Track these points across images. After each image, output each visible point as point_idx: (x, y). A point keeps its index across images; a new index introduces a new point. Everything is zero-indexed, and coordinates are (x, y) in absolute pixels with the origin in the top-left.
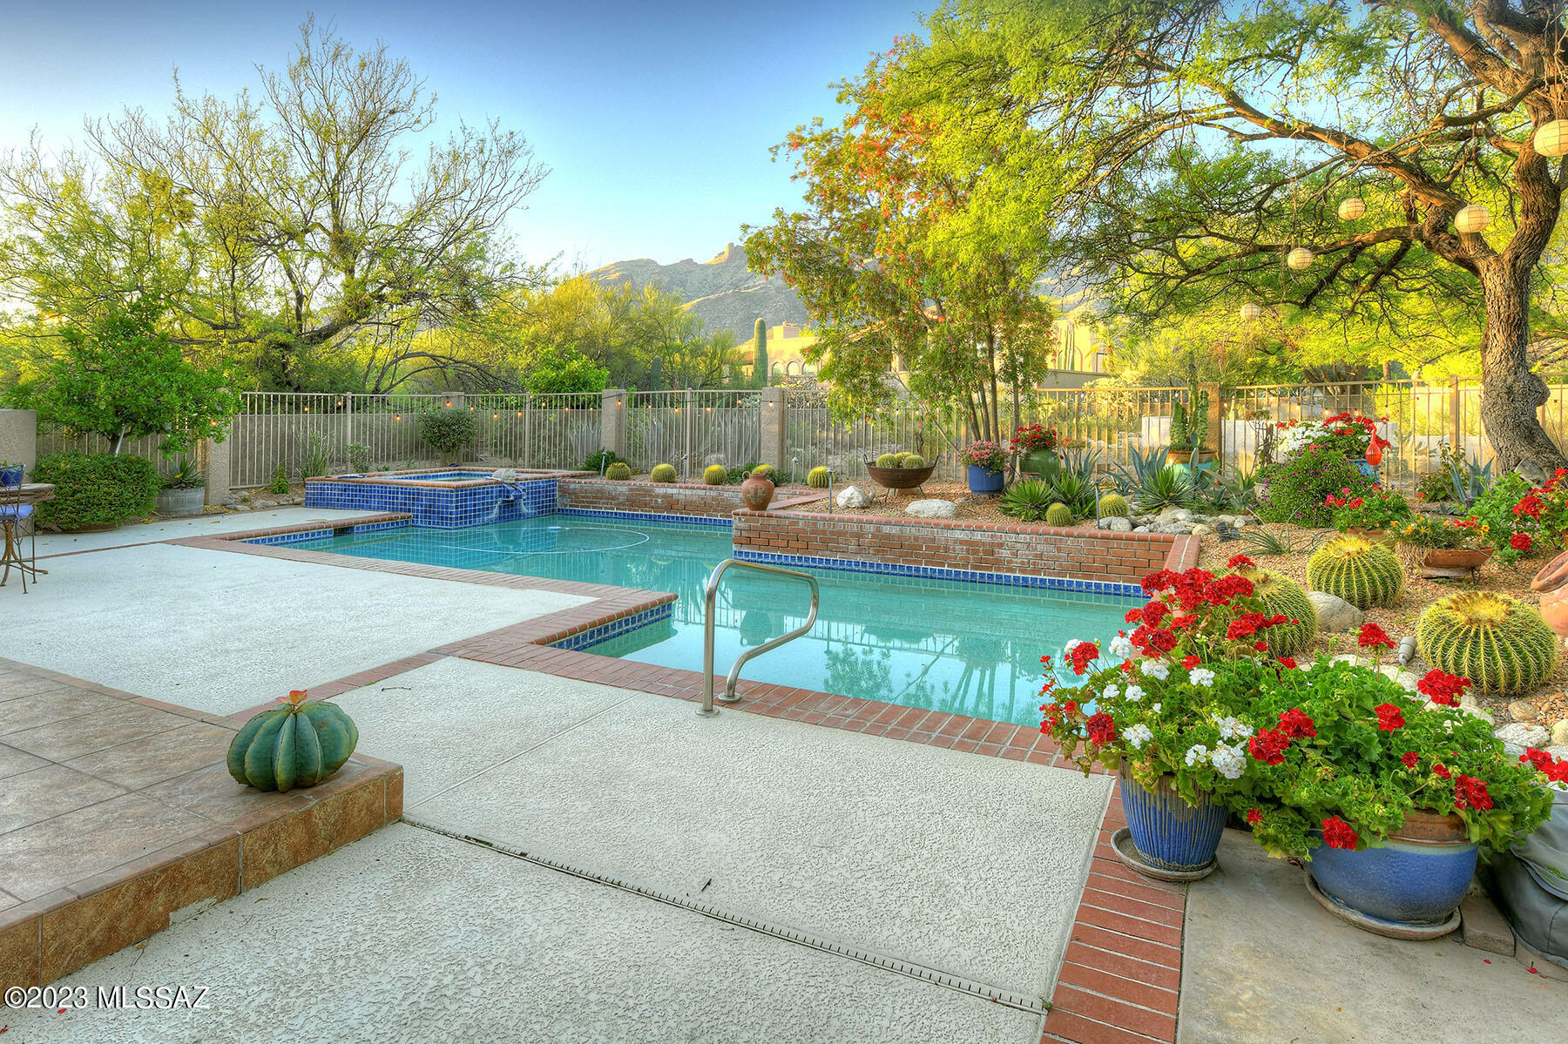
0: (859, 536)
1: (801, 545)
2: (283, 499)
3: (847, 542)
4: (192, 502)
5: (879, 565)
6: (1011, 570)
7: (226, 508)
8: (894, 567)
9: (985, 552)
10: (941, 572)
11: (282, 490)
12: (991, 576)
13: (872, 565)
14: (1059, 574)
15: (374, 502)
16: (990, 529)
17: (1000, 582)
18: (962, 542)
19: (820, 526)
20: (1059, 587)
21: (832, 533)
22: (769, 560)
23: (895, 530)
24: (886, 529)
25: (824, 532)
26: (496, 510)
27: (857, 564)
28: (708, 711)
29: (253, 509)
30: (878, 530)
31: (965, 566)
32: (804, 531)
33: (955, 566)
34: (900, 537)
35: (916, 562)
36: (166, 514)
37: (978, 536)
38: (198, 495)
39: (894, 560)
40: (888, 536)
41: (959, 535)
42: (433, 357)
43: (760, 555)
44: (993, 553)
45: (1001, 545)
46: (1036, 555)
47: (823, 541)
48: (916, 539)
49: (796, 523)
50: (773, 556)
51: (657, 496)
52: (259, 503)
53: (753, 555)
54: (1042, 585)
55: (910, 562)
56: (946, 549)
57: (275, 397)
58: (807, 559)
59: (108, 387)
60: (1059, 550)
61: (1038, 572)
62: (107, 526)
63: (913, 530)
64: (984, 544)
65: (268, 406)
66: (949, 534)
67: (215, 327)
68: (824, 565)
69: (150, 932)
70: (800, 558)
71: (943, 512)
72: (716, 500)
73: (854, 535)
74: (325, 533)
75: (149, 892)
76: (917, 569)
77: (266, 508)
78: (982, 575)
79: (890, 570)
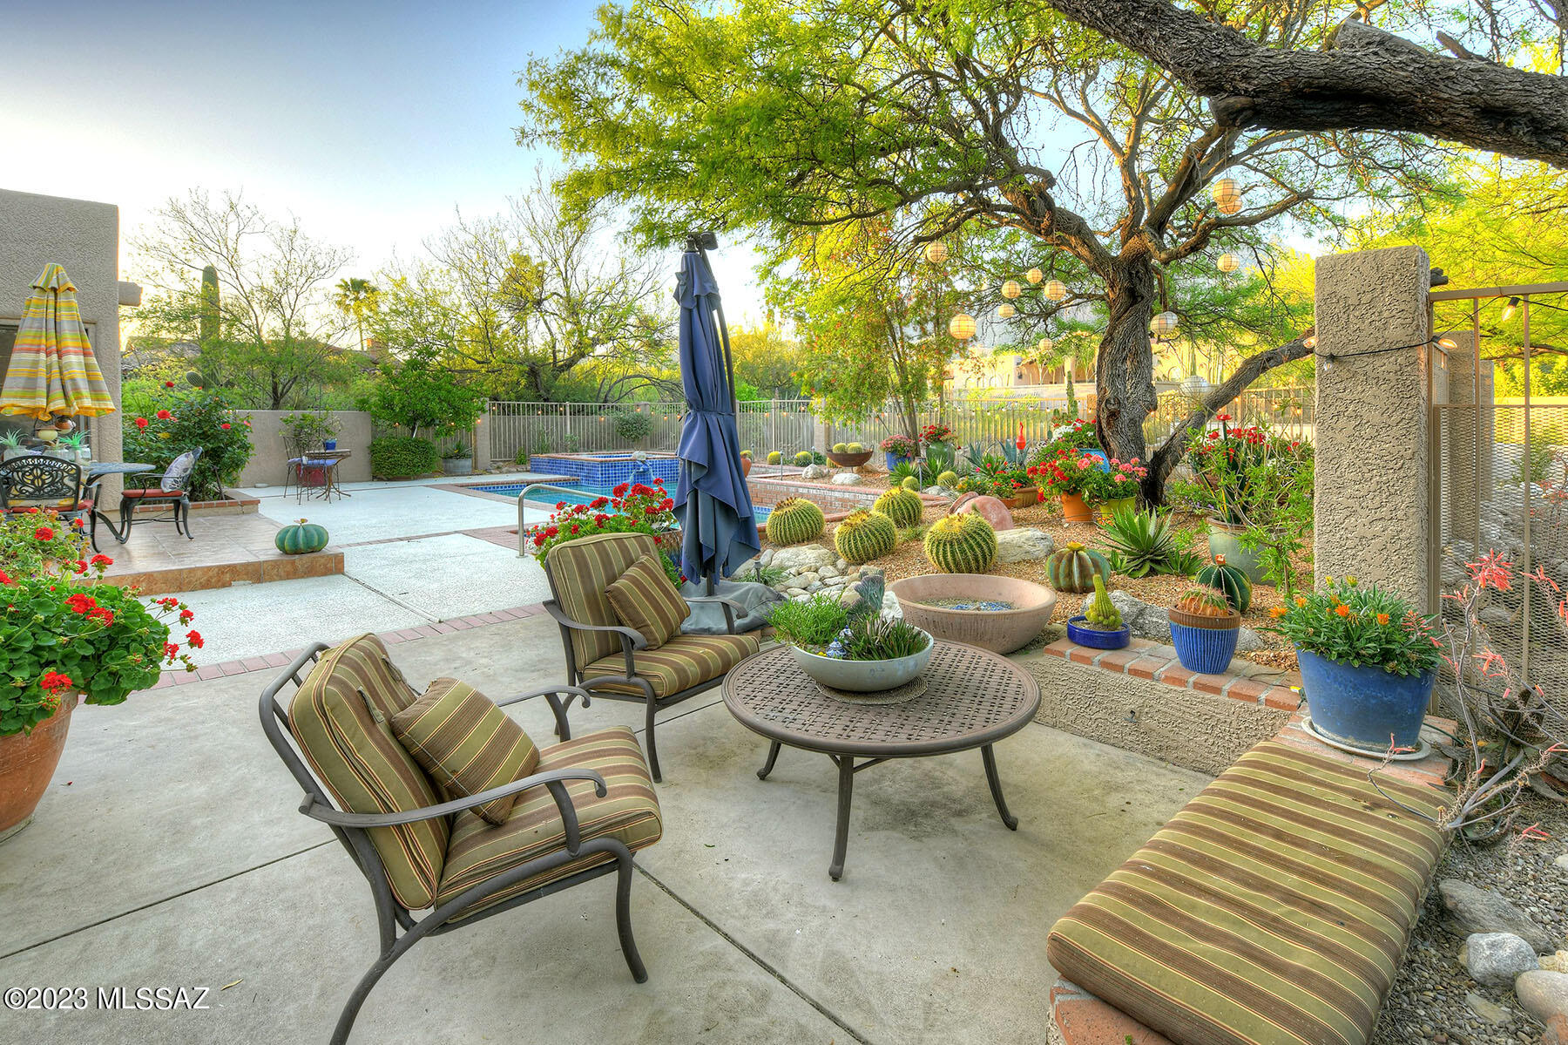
2: (521, 468)
4: (463, 467)
7: (487, 472)
11: (522, 463)
16: (853, 491)
26: (631, 477)
28: (522, 555)
29: (500, 473)
36: (448, 473)
37: (847, 495)
38: (468, 462)
41: (837, 494)
42: (646, 378)
48: (816, 497)
52: (505, 469)
57: (528, 405)
59: (401, 399)
62: (407, 478)
65: (528, 411)
67: (478, 362)
69: (224, 586)
71: (847, 482)
75: (223, 573)
77: (508, 472)
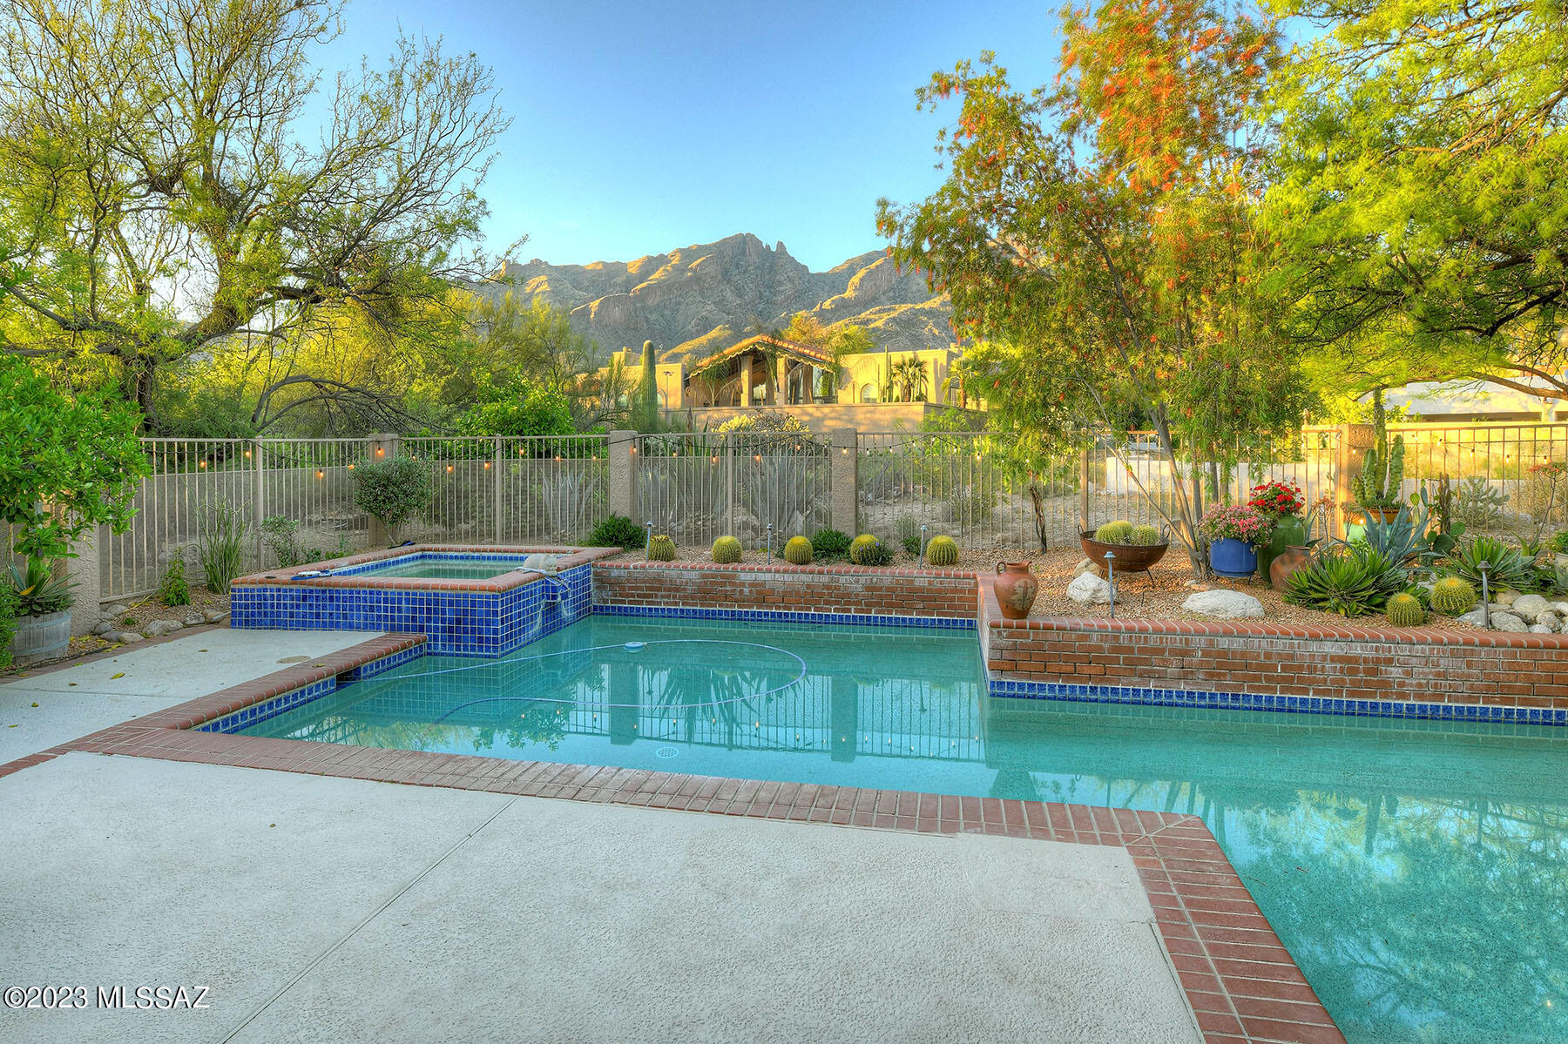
0: (1184, 653)
1: (1094, 669)
2: (189, 614)
3: (1166, 663)
5: (1212, 696)
6: (1403, 696)
7: (102, 640)
8: (1235, 697)
9: (1367, 672)
10: (1304, 702)
11: (181, 599)
12: (1374, 706)
13: (1202, 696)
14: (1470, 699)
15: (358, 617)
16: (1375, 639)
17: (1388, 713)
18: (1333, 659)
19: (1124, 641)
20: (1470, 717)
21: (1141, 650)
22: (1047, 693)
23: (1237, 644)
24: (1224, 643)
25: (1131, 650)
26: (539, 620)
27: (1180, 695)
29: (148, 639)
30: (1211, 644)
31: (1339, 692)
32: (1100, 649)
33: (1326, 692)
34: (1243, 654)
35: (1266, 689)
39: (1235, 687)
40: (1224, 653)
42: (317, 383)
43: (1031, 686)
44: (1376, 672)
45: (1389, 661)
46: (1438, 674)
47: (1128, 662)
48: (1268, 655)
49: (1086, 637)
50: (1052, 688)
51: (742, 584)
52: (155, 627)
53: (1021, 686)
54: (1447, 716)
55: (1259, 689)
56: (1312, 669)
57: (160, 445)
58: (1104, 691)
60: (1469, 665)
61: (1441, 697)
63: (1264, 643)
64: (1366, 660)
66: (1314, 647)
68: (1131, 698)
70: (1093, 689)
72: (828, 588)
73: (1174, 652)
74: (325, 685)
76: (1270, 699)
77: (167, 635)
78: (1363, 705)
79: (1230, 702)
